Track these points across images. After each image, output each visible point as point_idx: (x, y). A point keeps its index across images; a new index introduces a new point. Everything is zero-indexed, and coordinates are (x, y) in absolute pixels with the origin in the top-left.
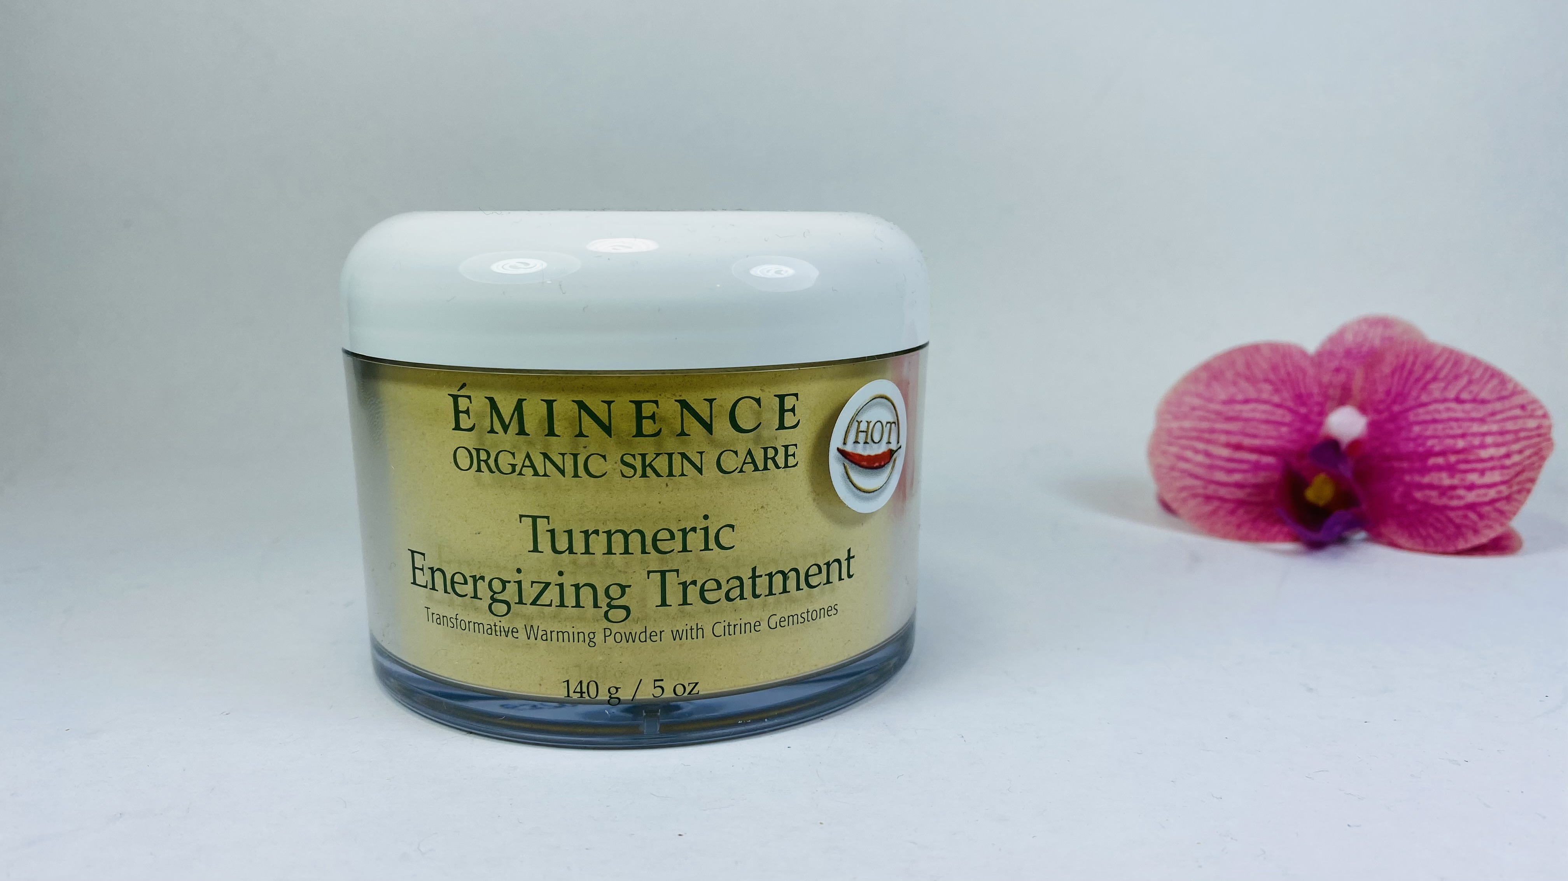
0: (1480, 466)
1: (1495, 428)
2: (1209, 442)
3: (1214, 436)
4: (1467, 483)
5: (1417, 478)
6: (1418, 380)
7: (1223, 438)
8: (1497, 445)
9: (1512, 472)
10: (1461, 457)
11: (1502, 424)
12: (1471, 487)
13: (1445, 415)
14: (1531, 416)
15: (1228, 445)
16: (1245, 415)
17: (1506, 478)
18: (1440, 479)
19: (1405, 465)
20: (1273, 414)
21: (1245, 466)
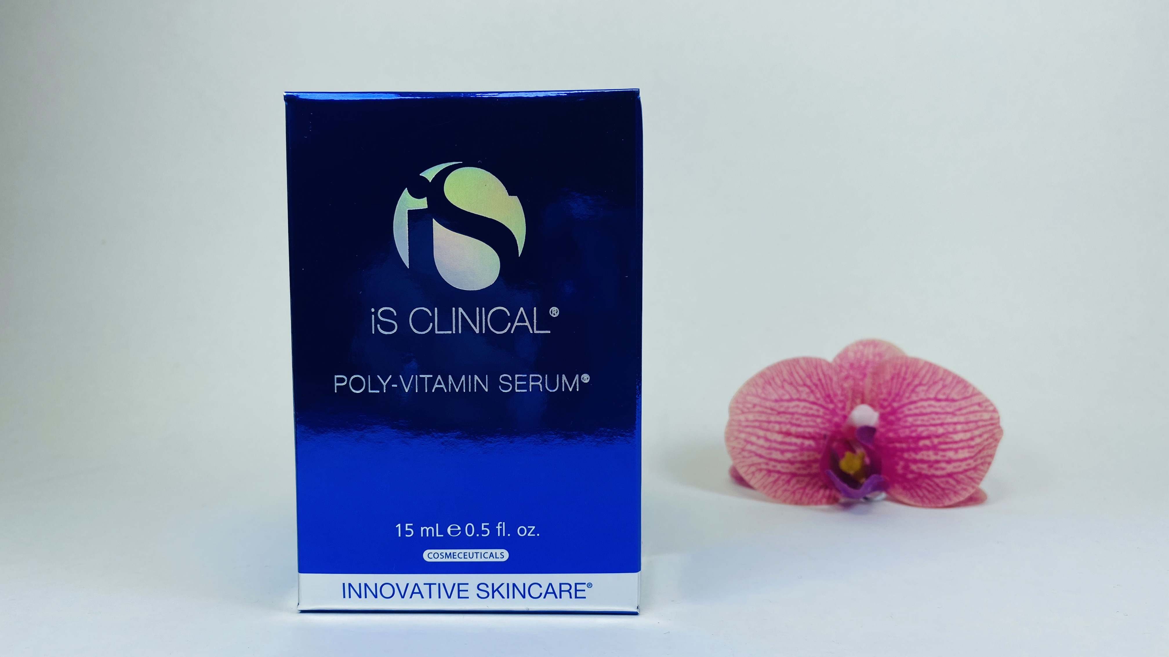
0: (955, 446)
1: (962, 419)
2: (767, 430)
3: (771, 426)
4: (946, 459)
5: (913, 456)
6: (909, 385)
7: (777, 427)
8: (965, 431)
9: (976, 450)
10: (941, 440)
11: (967, 416)
12: (949, 462)
13: (928, 410)
14: (985, 411)
15: (780, 432)
16: (791, 410)
17: (972, 454)
18: (928, 456)
19: (904, 445)
20: (811, 409)
21: (793, 448)
